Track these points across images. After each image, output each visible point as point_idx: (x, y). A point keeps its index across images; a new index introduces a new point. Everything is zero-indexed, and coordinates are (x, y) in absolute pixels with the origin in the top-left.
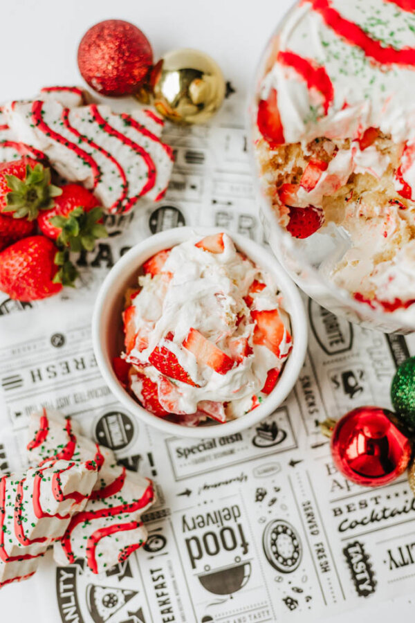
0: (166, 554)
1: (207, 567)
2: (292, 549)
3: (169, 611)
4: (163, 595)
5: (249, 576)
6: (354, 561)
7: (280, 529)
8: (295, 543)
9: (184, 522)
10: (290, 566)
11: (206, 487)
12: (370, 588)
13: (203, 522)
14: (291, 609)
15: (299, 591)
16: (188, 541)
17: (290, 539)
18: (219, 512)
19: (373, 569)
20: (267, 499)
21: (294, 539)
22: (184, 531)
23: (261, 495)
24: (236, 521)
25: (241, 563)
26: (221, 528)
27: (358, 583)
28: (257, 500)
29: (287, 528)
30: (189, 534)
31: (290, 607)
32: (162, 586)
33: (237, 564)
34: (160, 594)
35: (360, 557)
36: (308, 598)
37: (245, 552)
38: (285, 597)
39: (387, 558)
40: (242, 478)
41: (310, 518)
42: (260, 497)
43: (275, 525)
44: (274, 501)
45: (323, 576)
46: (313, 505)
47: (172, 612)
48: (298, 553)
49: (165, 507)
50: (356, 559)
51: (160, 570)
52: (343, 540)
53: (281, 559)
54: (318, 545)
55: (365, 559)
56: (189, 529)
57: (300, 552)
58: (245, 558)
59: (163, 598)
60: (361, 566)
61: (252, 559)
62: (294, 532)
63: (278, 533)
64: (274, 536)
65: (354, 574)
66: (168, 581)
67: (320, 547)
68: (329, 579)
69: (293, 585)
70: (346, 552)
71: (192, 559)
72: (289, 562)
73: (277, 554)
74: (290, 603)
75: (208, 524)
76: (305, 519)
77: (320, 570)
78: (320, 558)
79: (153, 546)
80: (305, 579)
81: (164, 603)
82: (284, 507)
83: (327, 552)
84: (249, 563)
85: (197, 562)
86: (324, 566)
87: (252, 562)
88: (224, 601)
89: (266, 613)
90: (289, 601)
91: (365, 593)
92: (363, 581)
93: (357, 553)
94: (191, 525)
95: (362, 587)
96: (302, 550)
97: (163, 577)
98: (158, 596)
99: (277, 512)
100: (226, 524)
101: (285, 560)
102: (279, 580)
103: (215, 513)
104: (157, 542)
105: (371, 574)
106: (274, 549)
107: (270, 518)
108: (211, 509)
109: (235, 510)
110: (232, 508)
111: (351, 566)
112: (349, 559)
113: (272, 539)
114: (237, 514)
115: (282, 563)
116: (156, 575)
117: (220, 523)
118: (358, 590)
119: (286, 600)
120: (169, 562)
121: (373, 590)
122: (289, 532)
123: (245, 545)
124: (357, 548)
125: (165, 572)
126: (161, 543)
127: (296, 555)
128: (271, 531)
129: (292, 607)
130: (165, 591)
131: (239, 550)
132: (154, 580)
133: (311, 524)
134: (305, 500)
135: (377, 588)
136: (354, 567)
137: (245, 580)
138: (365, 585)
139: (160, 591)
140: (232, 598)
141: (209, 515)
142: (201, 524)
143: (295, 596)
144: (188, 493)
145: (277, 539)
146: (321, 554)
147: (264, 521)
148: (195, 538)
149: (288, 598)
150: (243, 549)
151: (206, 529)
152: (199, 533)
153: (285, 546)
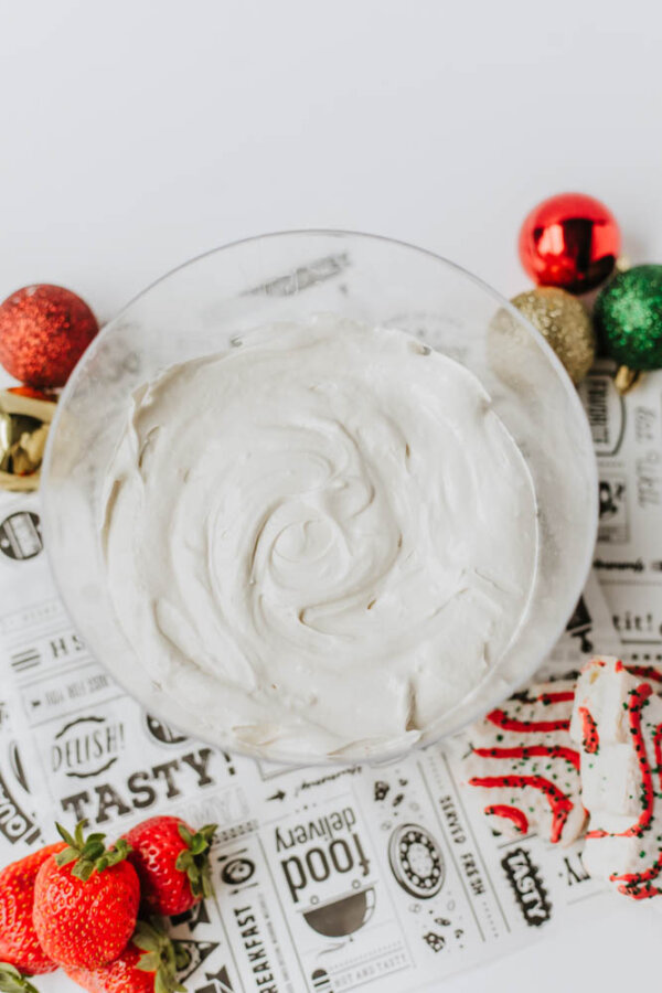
0: (255, 884)
1: (314, 898)
2: (431, 864)
3: (264, 967)
4: (254, 944)
5: (373, 907)
6: (517, 876)
7: (412, 838)
8: (434, 855)
9: (278, 837)
10: (430, 888)
11: (305, 786)
12: (542, 913)
13: (304, 835)
14: (436, 951)
15: (444, 923)
16: (284, 864)
17: (426, 851)
18: (326, 820)
19: (544, 886)
20: (391, 796)
21: (431, 849)
22: (279, 850)
23: (381, 792)
24: (349, 830)
25: (360, 890)
26: (330, 841)
27: (526, 907)
28: (377, 798)
29: (421, 835)
30: (286, 854)
31: (434, 948)
32: (253, 932)
33: (356, 892)
34: (250, 943)
35: (525, 870)
36: (459, 933)
37: (366, 873)
38: (426, 933)
39: (564, 869)
40: (354, 770)
41: (452, 819)
42: (381, 795)
43: (404, 832)
44: (399, 799)
45: (478, 900)
46: (454, 800)
47: (268, 968)
48: (439, 868)
49: (251, 818)
50: (521, 872)
51: (248, 908)
52: (500, 847)
53: (416, 880)
54: (465, 857)
55: (532, 872)
56: (286, 847)
57: (442, 868)
58: (365, 882)
59: (255, 950)
60: (527, 884)
61: (376, 882)
62: (431, 840)
63: (409, 843)
64: (404, 847)
65: (519, 895)
66: (260, 923)
67: (469, 860)
68: (485, 904)
69: (435, 916)
70: (505, 864)
71: (293, 888)
72: (428, 883)
73: (409, 871)
74: (434, 940)
75: (312, 837)
76: (446, 822)
77: (471, 892)
78: (470, 874)
80: (452, 906)
81: (257, 956)
82: (415, 807)
83: (479, 866)
84: (372, 889)
85: (298, 892)
86: (477, 885)
87: (376, 887)
88: (342, 946)
89: (401, 960)
90: (432, 938)
91: (536, 921)
92: (532, 904)
93: (521, 864)
94: (287, 840)
95: (532, 912)
96: (444, 864)
97: (252, 918)
98: (247, 947)
99: (405, 813)
100: (337, 835)
101: (422, 880)
102: (415, 909)
103: (320, 822)
104: (241, 870)
105: (543, 893)
106: (406, 865)
107: (400, 821)
108: (314, 815)
109: (348, 814)
110: (344, 812)
111: (514, 884)
112: (511, 873)
113: (402, 852)
114: (350, 820)
115: (418, 885)
116: (243, 917)
117: (327, 835)
118: (526, 917)
119: (427, 938)
120: (261, 896)
121: (548, 917)
122: (424, 840)
123: (364, 863)
124: (521, 858)
125: (256, 911)
127: (436, 873)
128: (399, 841)
129: (437, 946)
130: (256, 938)
131: (357, 870)
132: (241, 924)
133: (453, 828)
134: (443, 795)
135: (553, 912)
136: (519, 884)
137: (368, 913)
138: (536, 910)
139: (249, 940)
140: (351, 940)
141: (311, 825)
142: (302, 839)
143: (440, 930)
144: (281, 796)
145: (408, 851)
146: (471, 869)
147: (389, 827)
148: (295, 859)
149: (431, 934)
150: (362, 869)
151: (310, 845)
152: (300, 851)
153: (420, 861)
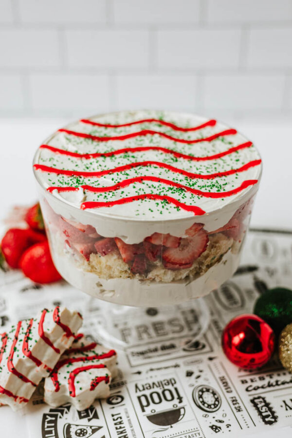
0: (124, 405)
1: (153, 411)
2: (214, 400)
3: (125, 437)
4: (120, 428)
5: (184, 415)
6: (259, 406)
7: (205, 390)
8: (216, 397)
9: (137, 387)
10: (214, 408)
11: (152, 370)
12: (273, 420)
13: (150, 386)
14: (216, 432)
15: (221, 422)
16: (139, 398)
17: (212, 395)
18: (161, 382)
19: (274, 409)
20: (194, 376)
21: (215, 394)
22: (136, 392)
23: (189, 374)
24: (173, 386)
25: (177, 408)
26: (162, 389)
27: (264, 418)
28: (187, 376)
29: (209, 390)
30: (139, 394)
31: (215, 431)
32: (120, 423)
33: (175, 409)
34: (118, 427)
35: (263, 404)
36: (228, 426)
37: (181, 402)
38: (211, 425)
39: (283, 405)
40: (177, 366)
41: (225, 384)
43: (200, 388)
44: (198, 377)
45: (238, 414)
46: (226, 377)
48: (218, 401)
49: (124, 380)
50: (261, 405)
51: (119, 414)
53: (206, 405)
54: (232, 398)
55: (267, 405)
56: (140, 391)
57: (220, 401)
58: (180, 405)
59: (120, 430)
60: (264, 409)
61: (186, 405)
62: (215, 391)
63: (203, 392)
64: (200, 393)
65: (260, 413)
66: (125, 420)
67: (234, 399)
68: (242, 415)
69: (216, 419)
70: (252, 401)
71: (142, 406)
72: (213, 406)
73: (203, 403)
74: (215, 429)
75: (153, 388)
76: (222, 385)
77: (235, 410)
78: (234, 404)
79: (114, 401)
80: (225, 415)
81: (121, 433)
82: (206, 380)
83: (239, 401)
84: (184, 408)
85: (145, 408)
86: (238, 408)
87: (186, 408)
88: (166, 429)
89: (197, 435)
90: (214, 427)
91: (270, 423)
92: (267, 416)
93: (261, 402)
94: (141, 388)
95: (267, 420)
96: (221, 400)
97: (121, 418)
99: (201, 382)
100: (166, 387)
101: (209, 405)
102: (206, 416)
103: (158, 383)
104: (117, 399)
105: (273, 412)
106: (201, 400)
107: (196, 385)
108: (156, 380)
109: (173, 380)
110: (171, 380)
111: (258, 409)
112: (256, 405)
113: (199, 395)
114: (173, 382)
115: (208, 407)
116: (115, 417)
117: (161, 387)
118: (264, 421)
119: (212, 427)
120: (126, 409)
121: (276, 421)
122: (211, 391)
123: (180, 399)
124: (261, 400)
125: (123, 415)
126: (120, 400)
127: (217, 403)
128: (198, 390)
129: (217, 430)
130: (122, 426)
131: (176, 401)
132: (114, 420)
133: (226, 387)
134: (221, 376)
135: (278, 420)
136: (260, 409)
137: (181, 417)
138: (269, 419)
139: (118, 426)
140: (171, 427)
141: (154, 383)
142: (149, 388)
143: (218, 424)
144: (139, 373)
145: (202, 394)
146: (235, 402)
147: (193, 386)
148: (145, 396)
149: (213, 426)
150: (178, 400)
151: (152, 390)
152: (147, 393)
153: (209, 398)
